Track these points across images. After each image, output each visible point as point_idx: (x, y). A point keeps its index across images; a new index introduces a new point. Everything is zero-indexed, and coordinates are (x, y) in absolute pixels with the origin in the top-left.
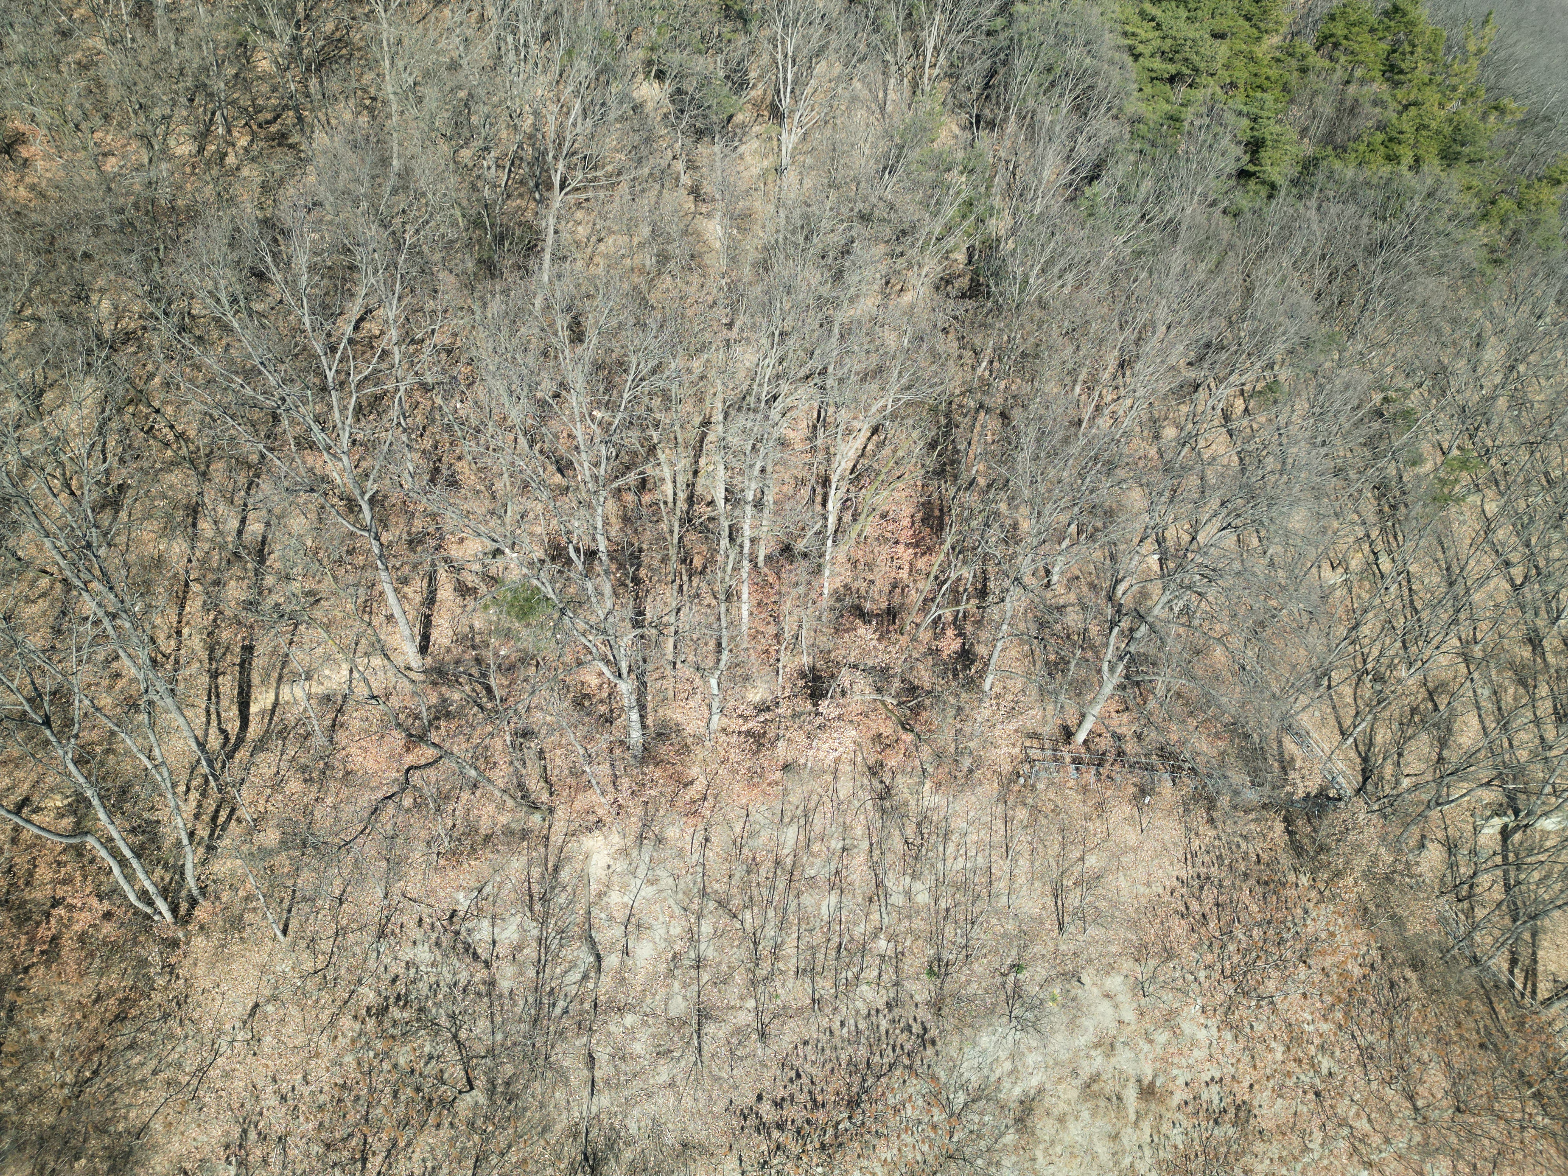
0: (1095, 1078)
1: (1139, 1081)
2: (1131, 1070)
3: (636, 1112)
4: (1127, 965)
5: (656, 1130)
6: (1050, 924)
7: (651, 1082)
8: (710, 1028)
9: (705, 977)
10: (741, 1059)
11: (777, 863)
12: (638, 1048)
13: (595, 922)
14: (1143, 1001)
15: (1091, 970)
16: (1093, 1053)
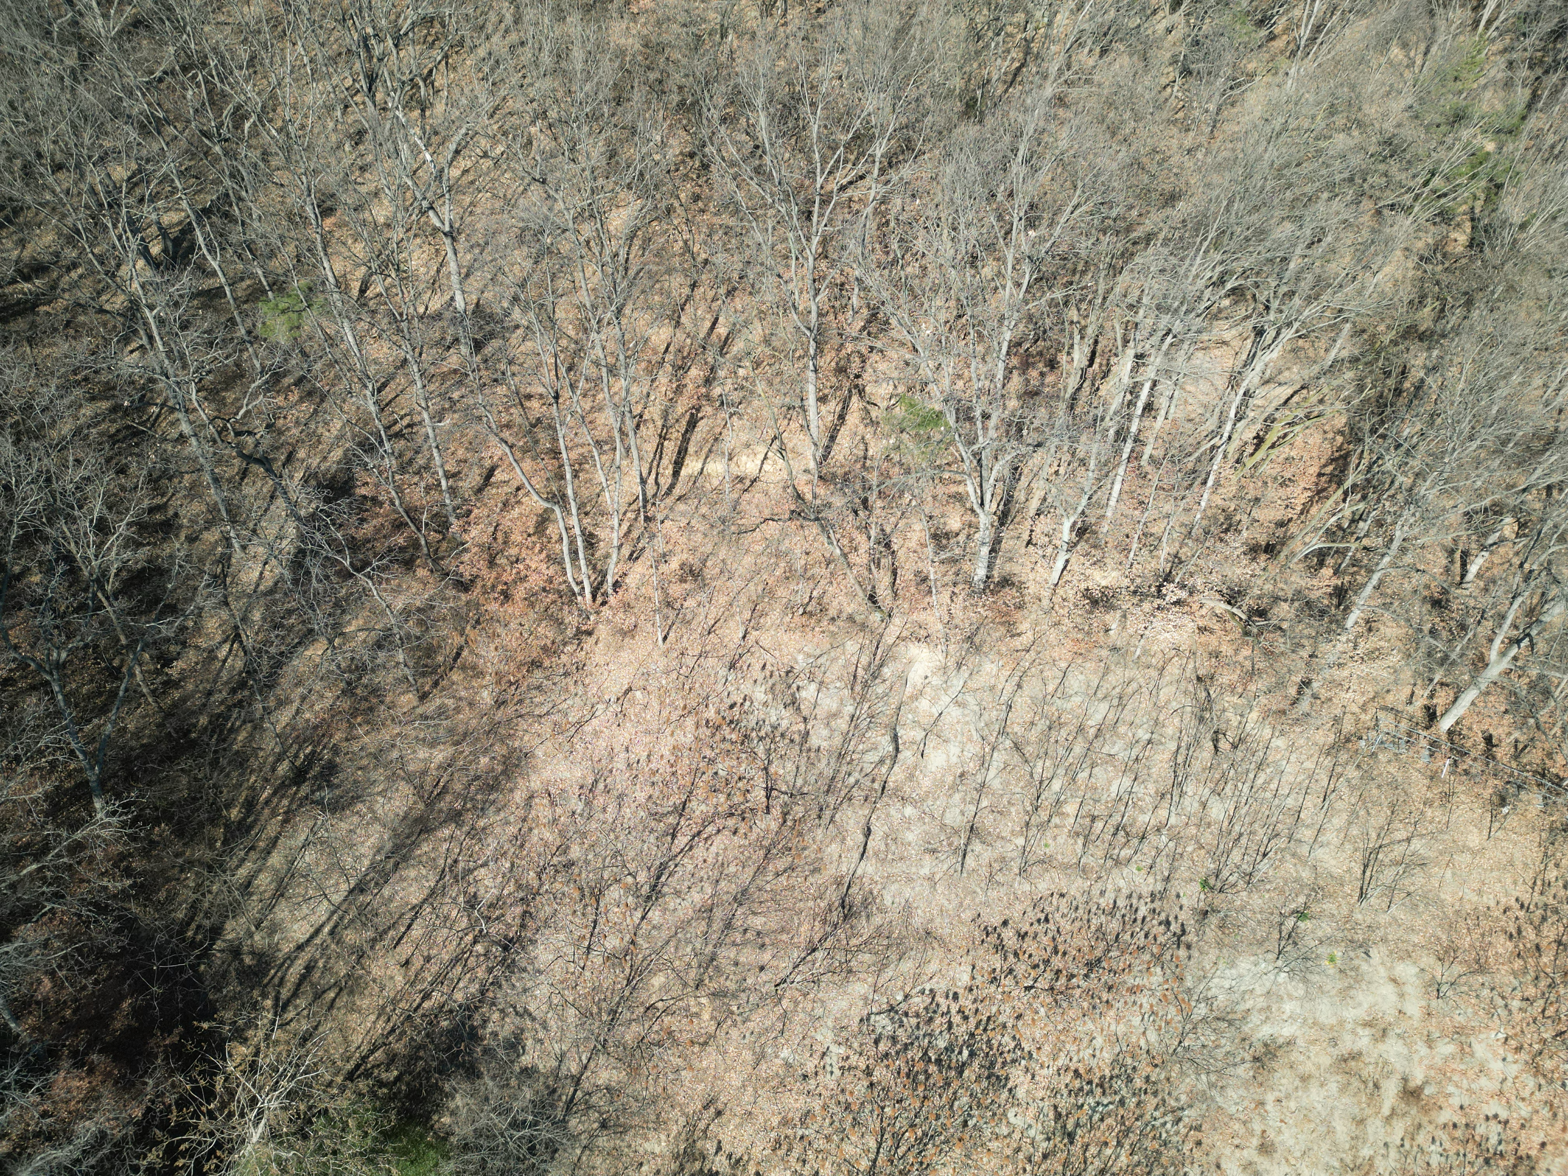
0: (1355, 1056)
1: (1405, 1080)
2: (1399, 1066)
3: (894, 887)
4: (1428, 960)
5: (908, 909)
6: (1351, 889)
7: (914, 870)
8: (977, 846)
9: (984, 803)
10: (998, 883)
11: (1081, 729)
12: (910, 837)
13: (902, 719)
14: (1434, 1003)
15: (1383, 949)
16: (1360, 1031)
